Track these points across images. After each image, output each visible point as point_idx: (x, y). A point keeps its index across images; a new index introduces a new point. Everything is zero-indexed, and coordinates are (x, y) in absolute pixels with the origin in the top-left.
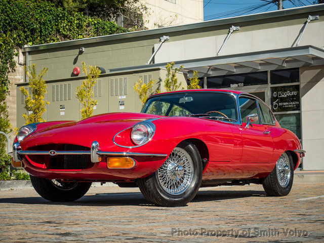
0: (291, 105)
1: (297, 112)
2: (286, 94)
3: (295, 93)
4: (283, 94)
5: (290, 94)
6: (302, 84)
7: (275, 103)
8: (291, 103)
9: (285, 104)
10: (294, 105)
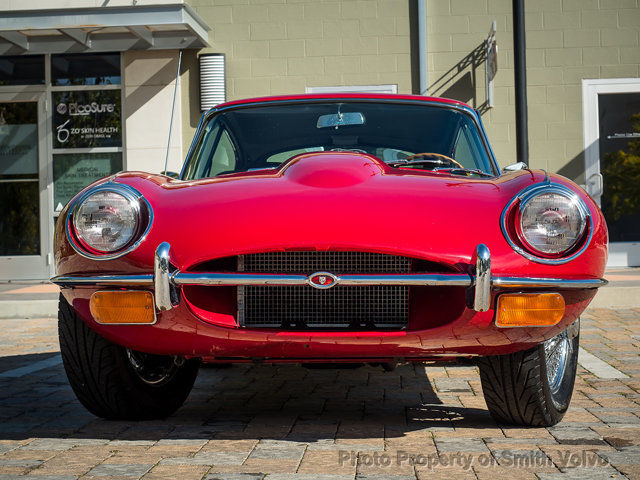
0: (98, 133)
1: (115, 149)
2: (88, 109)
3: (109, 108)
4: (81, 109)
5: (97, 110)
6: (127, 89)
7: (61, 128)
8: (101, 130)
9: (85, 131)
10: (106, 134)
